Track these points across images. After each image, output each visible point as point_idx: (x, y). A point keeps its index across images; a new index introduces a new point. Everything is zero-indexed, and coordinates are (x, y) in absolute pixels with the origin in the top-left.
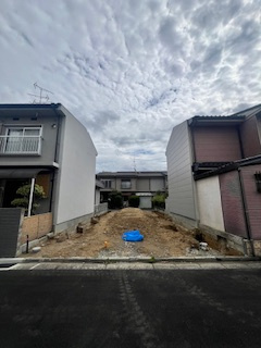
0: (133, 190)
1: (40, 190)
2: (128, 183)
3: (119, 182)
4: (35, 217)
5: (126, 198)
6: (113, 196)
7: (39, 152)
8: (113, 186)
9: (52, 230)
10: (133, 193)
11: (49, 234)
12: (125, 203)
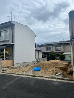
0: (62, 51)
1: (7, 52)
2: (59, 48)
3: (54, 47)
4: (6, 61)
5: (58, 55)
6: (51, 54)
7: (8, 40)
8: (52, 49)
9: (13, 66)
10: (62, 53)
11: (12, 67)
12: (58, 58)
